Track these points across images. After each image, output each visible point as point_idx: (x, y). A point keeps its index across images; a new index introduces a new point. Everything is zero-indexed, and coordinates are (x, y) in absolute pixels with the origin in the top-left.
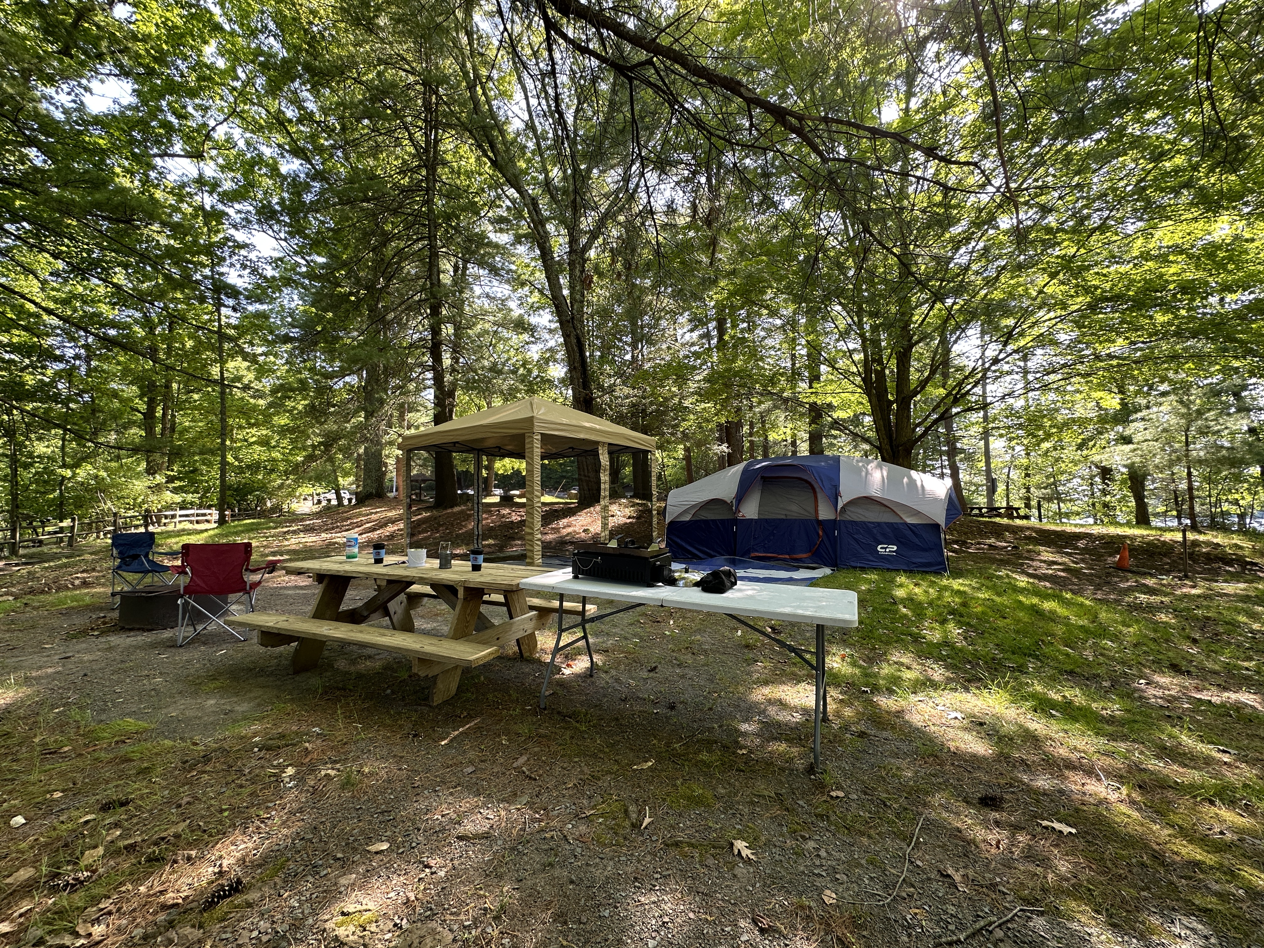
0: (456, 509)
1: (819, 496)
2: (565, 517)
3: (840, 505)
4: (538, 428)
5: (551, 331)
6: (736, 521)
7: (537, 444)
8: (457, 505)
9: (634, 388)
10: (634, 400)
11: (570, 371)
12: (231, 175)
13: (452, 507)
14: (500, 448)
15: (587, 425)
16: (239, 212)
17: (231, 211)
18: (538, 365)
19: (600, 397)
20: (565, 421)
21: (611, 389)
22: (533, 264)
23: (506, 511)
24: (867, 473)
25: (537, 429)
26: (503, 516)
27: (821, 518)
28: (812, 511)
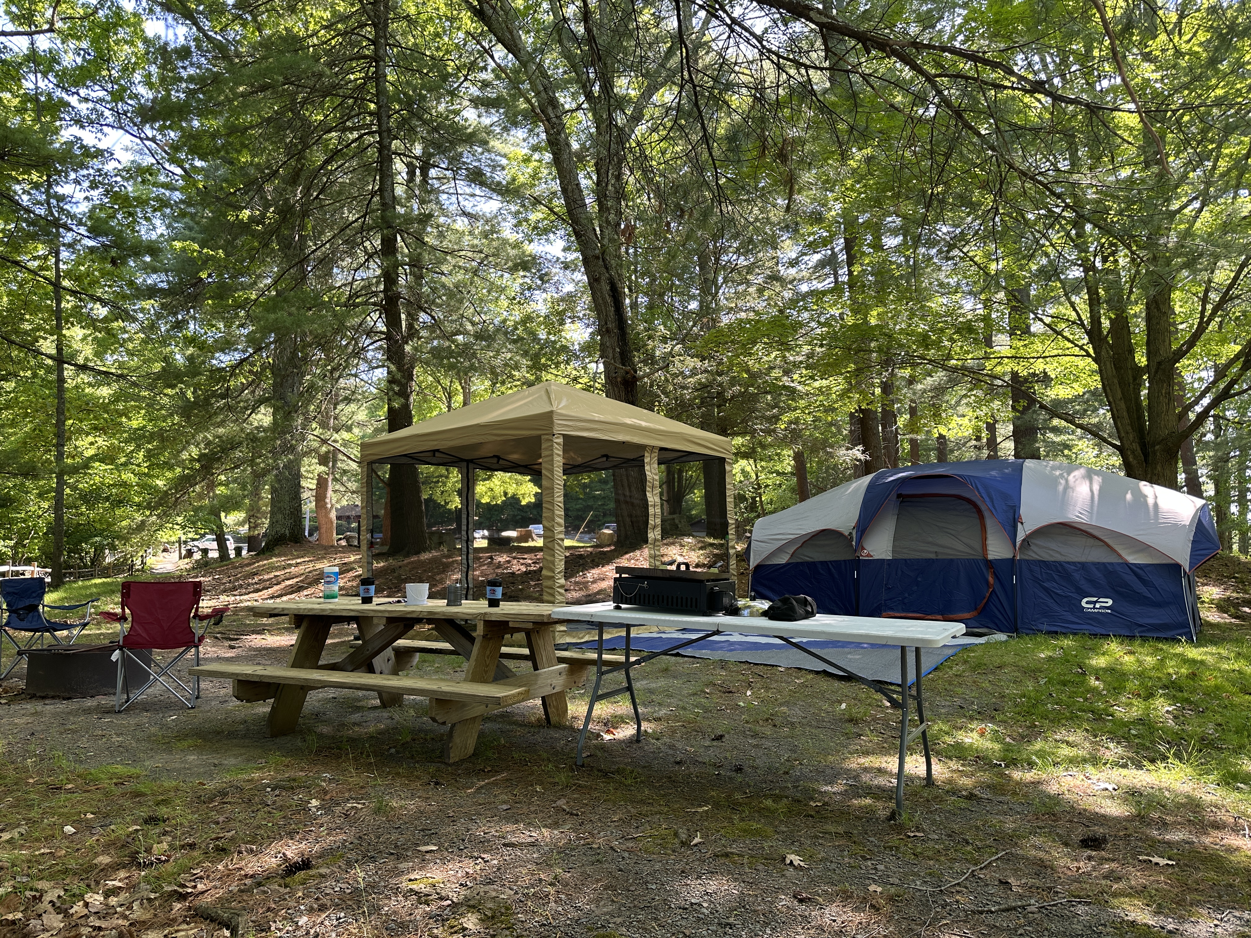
0: (425, 556)
1: (990, 523)
2: (596, 565)
3: (1020, 536)
4: (560, 428)
5: (566, 266)
6: (857, 563)
7: (558, 451)
8: (425, 550)
9: (703, 359)
10: (703, 378)
11: (599, 332)
12: (72, 44)
13: (418, 553)
14: (498, 458)
15: (628, 421)
16: (86, 100)
17: (73, 100)
18: (547, 321)
19: (648, 375)
20: (597, 416)
21: (667, 361)
22: (536, 156)
23: (502, 558)
24: (1067, 487)
25: (557, 430)
26: (499, 566)
27: (990, 557)
28: (978, 546)
